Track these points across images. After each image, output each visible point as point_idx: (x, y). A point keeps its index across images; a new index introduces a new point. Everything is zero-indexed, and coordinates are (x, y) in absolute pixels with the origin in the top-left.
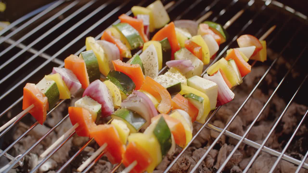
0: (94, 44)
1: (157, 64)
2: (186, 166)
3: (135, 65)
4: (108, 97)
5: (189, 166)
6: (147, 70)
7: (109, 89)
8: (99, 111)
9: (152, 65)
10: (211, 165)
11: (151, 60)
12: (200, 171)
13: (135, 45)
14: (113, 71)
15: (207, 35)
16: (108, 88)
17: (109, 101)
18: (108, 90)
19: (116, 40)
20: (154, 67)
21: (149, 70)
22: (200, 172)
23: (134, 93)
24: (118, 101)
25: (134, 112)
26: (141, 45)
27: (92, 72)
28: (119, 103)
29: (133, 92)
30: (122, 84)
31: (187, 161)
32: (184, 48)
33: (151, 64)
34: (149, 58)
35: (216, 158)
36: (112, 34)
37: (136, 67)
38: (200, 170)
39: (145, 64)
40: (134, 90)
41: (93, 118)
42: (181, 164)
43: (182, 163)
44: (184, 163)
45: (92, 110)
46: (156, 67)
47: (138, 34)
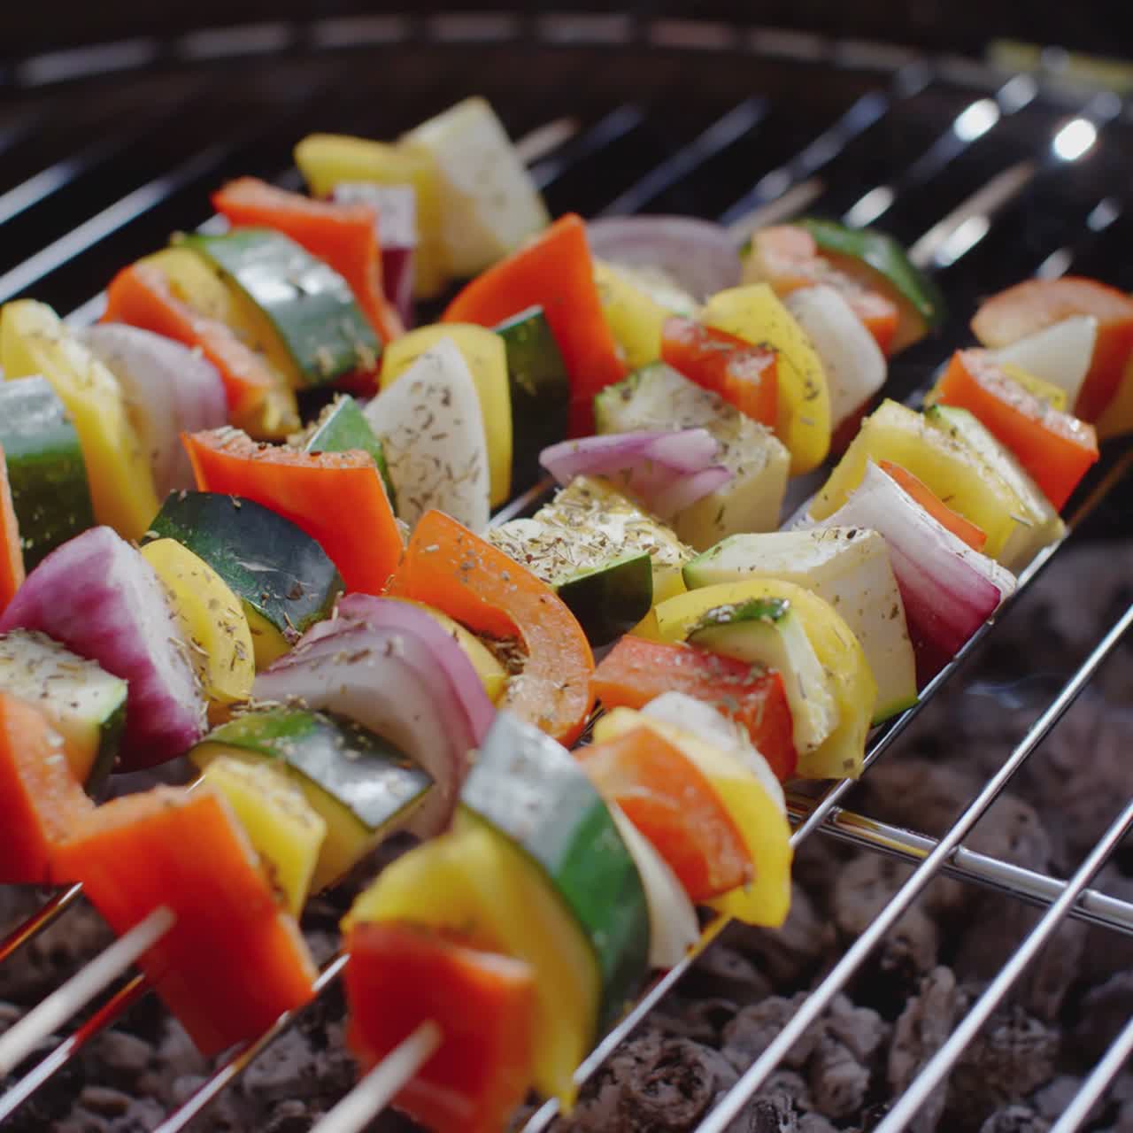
0: (54, 342)
1: (483, 463)
2: (682, 1102)
3: (339, 456)
4: (170, 641)
5: (701, 1103)
6: (412, 500)
7: (173, 595)
8: (114, 717)
9: (449, 469)
10: (850, 1102)
11: (437, 437)
12: (786, 1122)
13: (328, 358)
14: (188, 493)
15: (805, 294)
16: (164, 584)
17: (173, 661)
18: (169, 599)
19: (199, 326)
20: (462, 479)
21: (427, 497)
22: (782, 1127)
23: (340, 615)
24: (232, 664)
25: (352, 722)
26: (369, 362)
27: (41, 511)
28: (238, 683)
29: (336, 611)
30: (254, 567)
31: (691, 1072)
32: (654, 364)
33: (437, 463)
34: (425, 426)
35: (878, 1060)
36: (175, 289)
37: (345, 466)
38: (781, 1121)
39: (402, 464)
40: (341, 593)
41: (71, 763)
42: (653, 1087)
43: (654, 1082)
44: (667, 1081)
45: (70, 711)
46: (475, 479)
47: (346, 296)
